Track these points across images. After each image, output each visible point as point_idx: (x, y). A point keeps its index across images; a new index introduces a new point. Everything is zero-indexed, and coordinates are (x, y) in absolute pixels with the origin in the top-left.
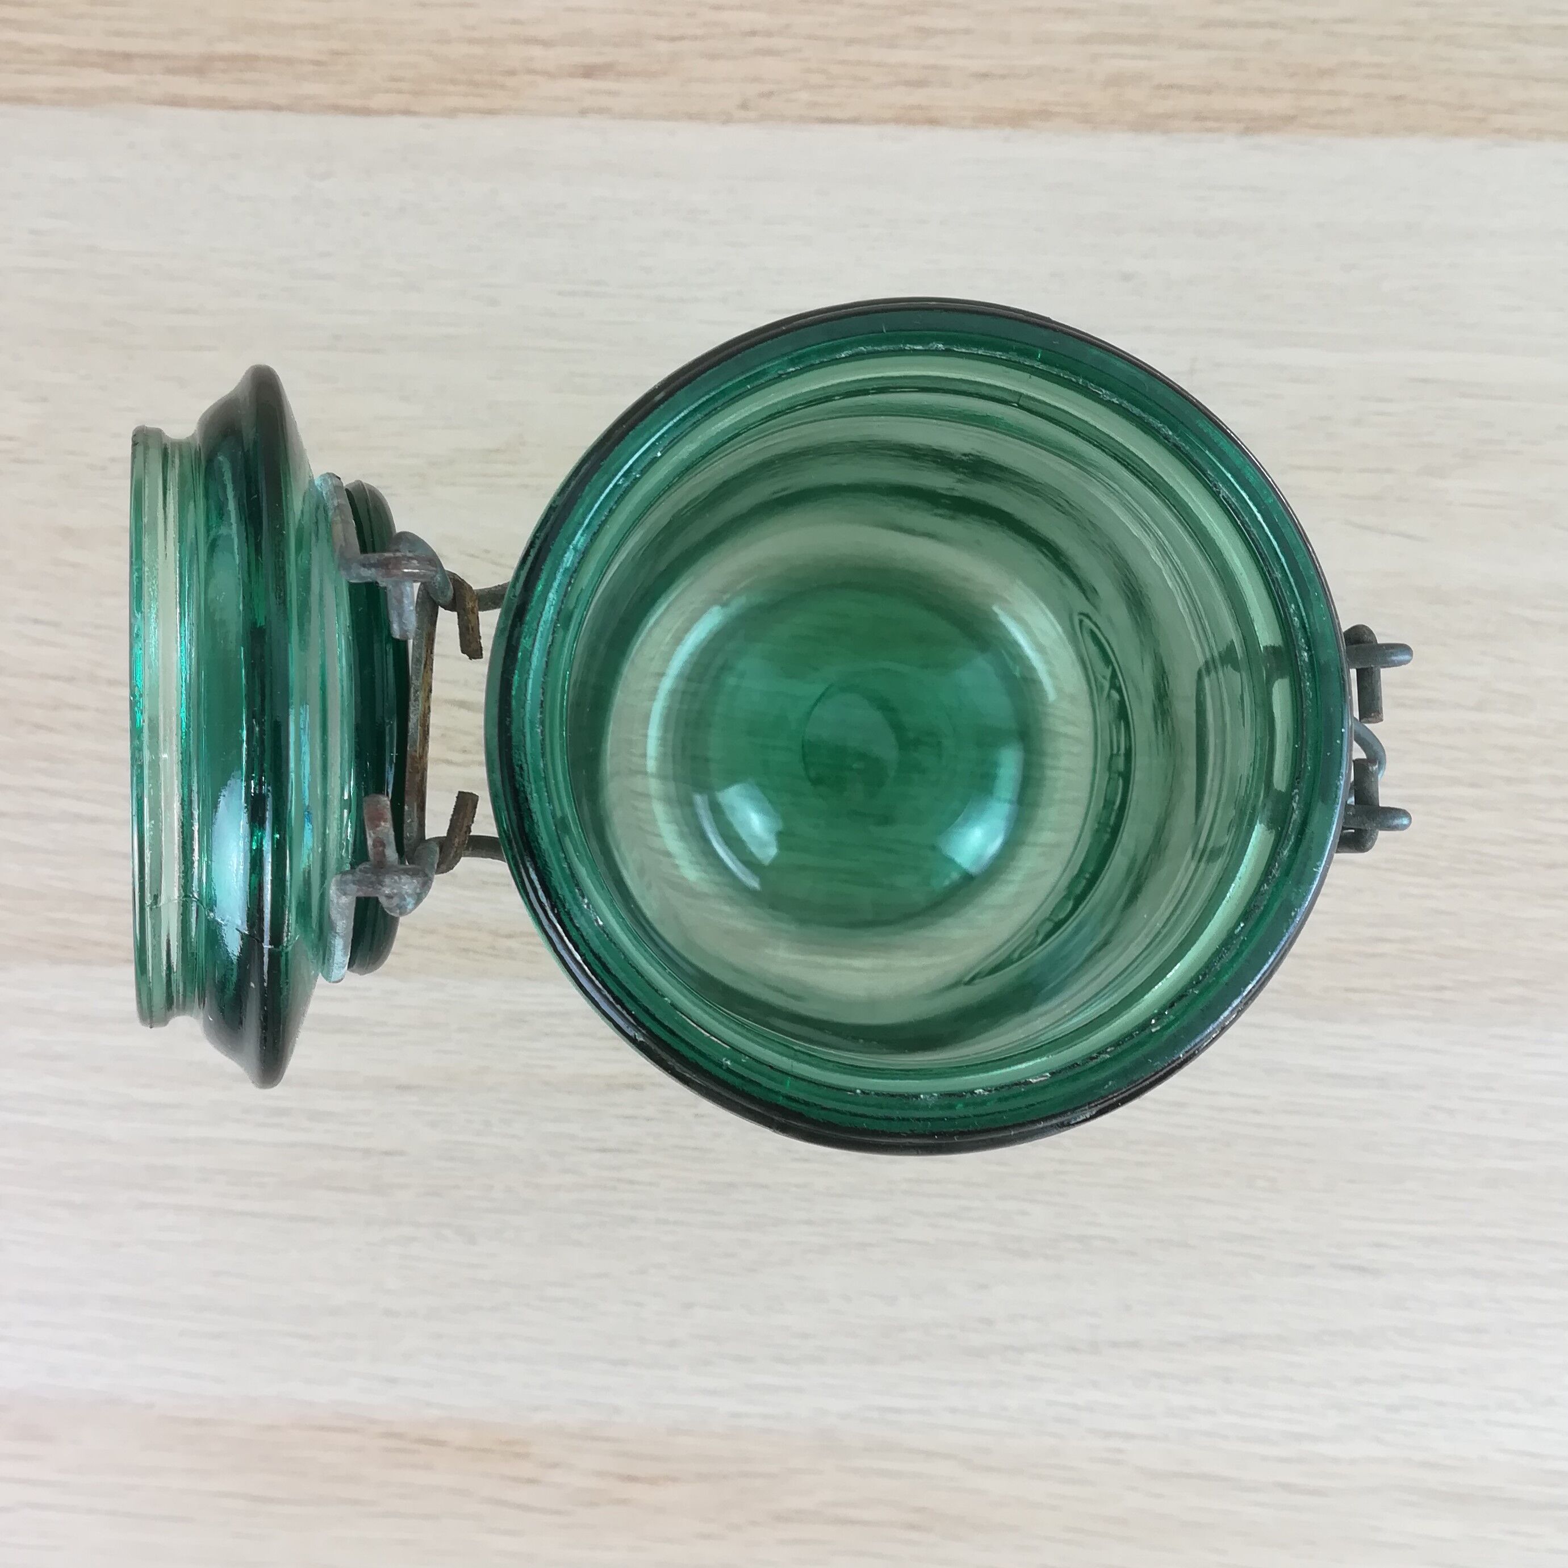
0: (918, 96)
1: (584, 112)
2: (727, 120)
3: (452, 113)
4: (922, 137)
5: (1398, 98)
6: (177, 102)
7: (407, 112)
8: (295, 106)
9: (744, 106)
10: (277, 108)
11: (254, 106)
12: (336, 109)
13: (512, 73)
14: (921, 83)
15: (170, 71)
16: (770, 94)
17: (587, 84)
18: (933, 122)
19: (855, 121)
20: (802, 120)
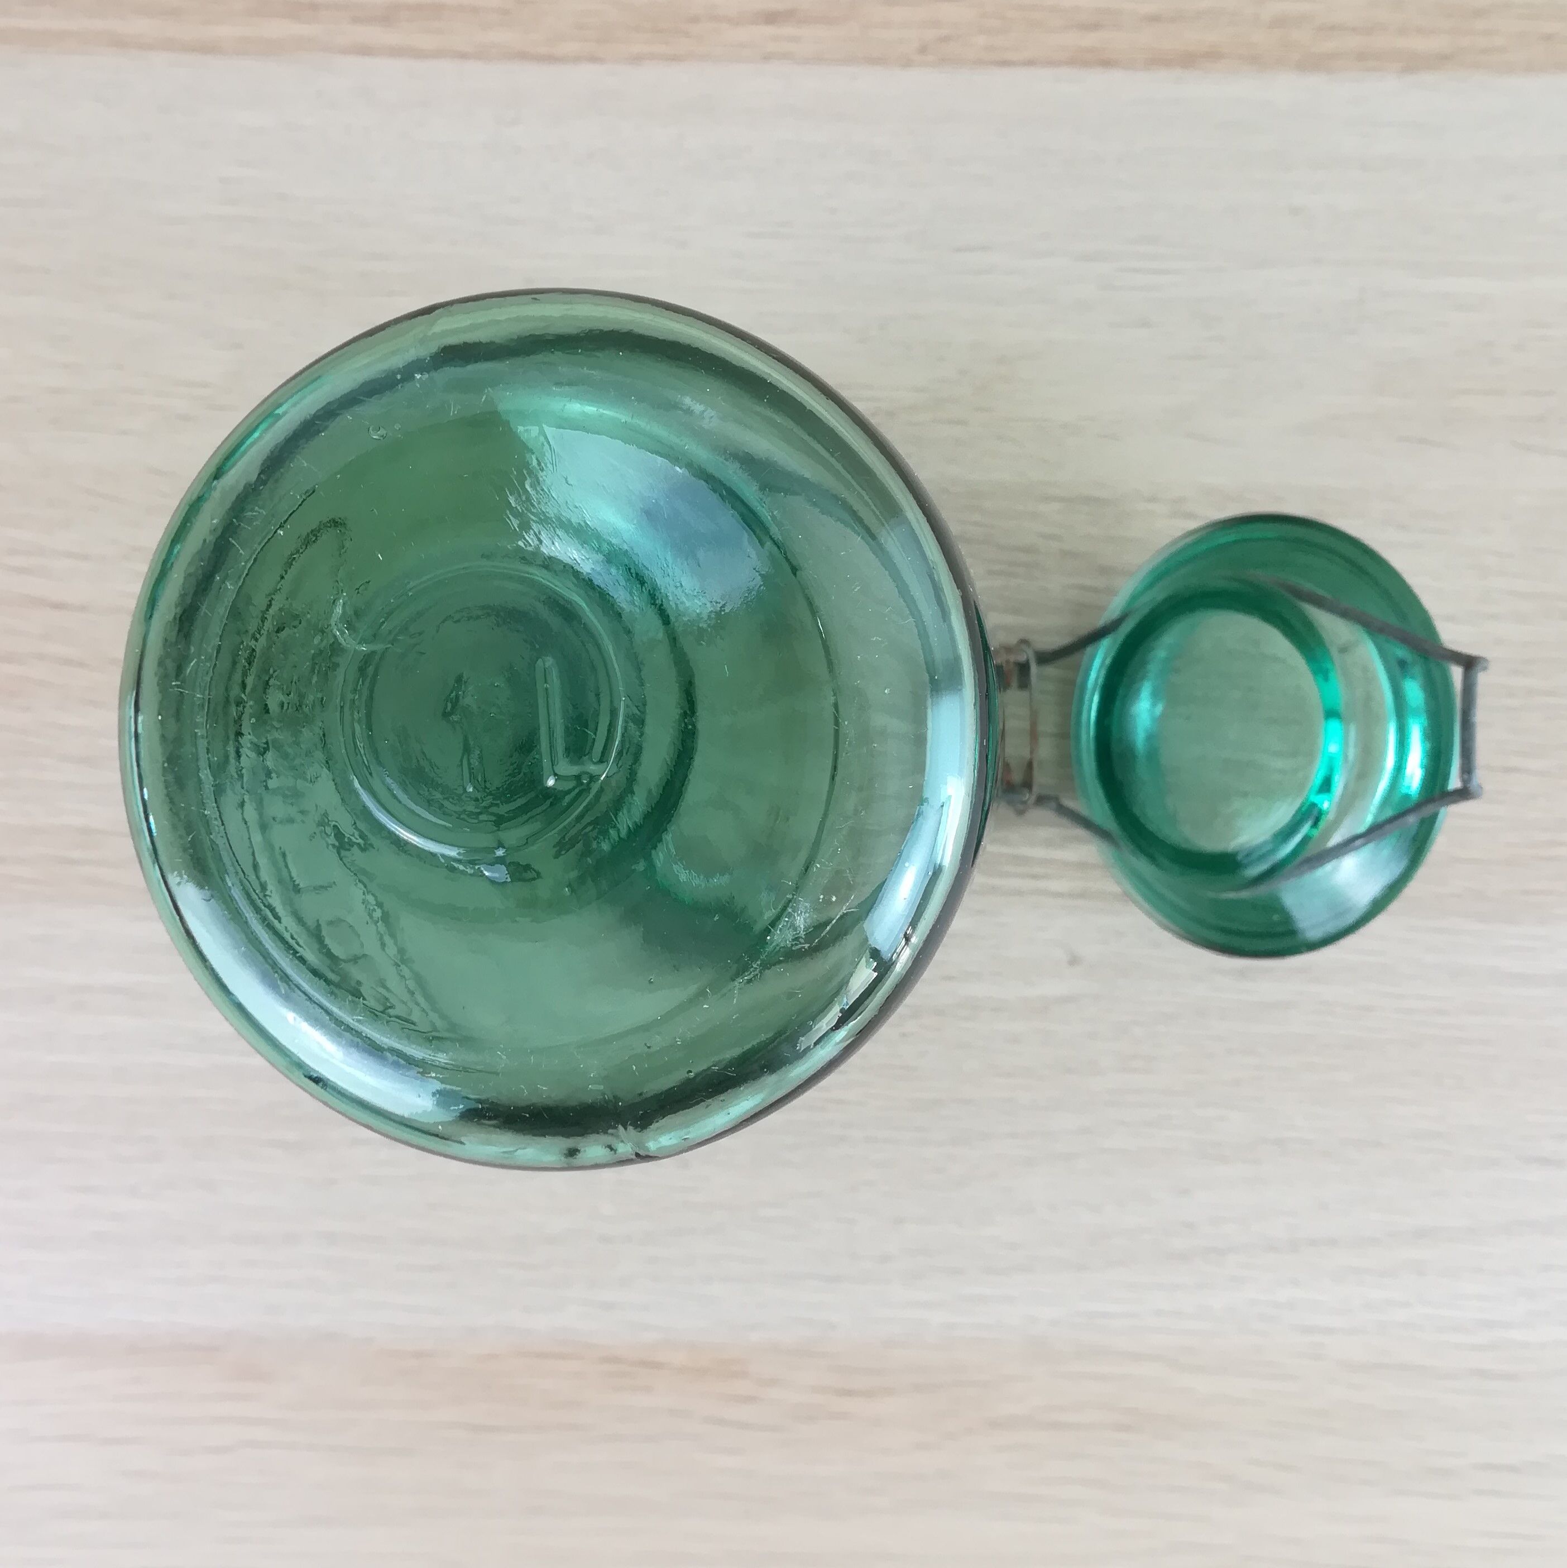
0: (1089, 40)
1: (767, 58)
2: (907, 63)
3: (637, 59)
4: (1096, 79)
5: (1548, 38)
6: (365, 51)
7: (593, 59)
8: (482, 54)
9: (923, 50)
10: (463, 56)
11: (437, 54)
12: (523, 56)
13: (695, 20)
14: (1095, 27)
15: (356, 20)
16: (945, 39)
17: (770, 30)
18: (1107, 64)
19: (1030, 63)
20: (979, 63)
